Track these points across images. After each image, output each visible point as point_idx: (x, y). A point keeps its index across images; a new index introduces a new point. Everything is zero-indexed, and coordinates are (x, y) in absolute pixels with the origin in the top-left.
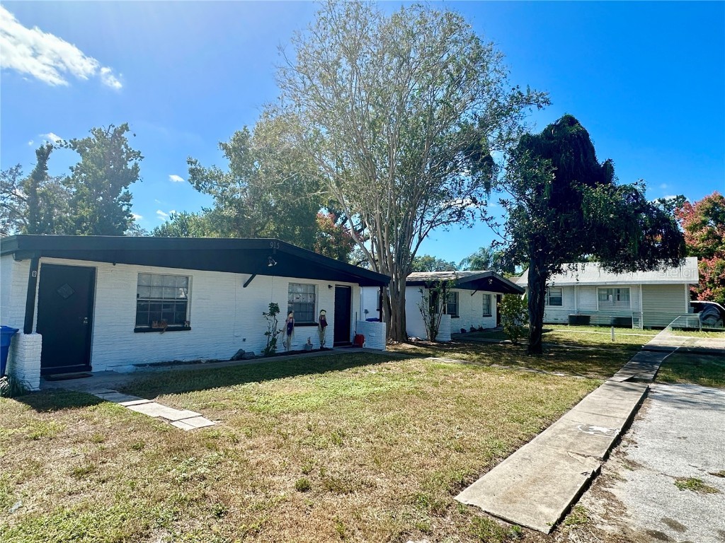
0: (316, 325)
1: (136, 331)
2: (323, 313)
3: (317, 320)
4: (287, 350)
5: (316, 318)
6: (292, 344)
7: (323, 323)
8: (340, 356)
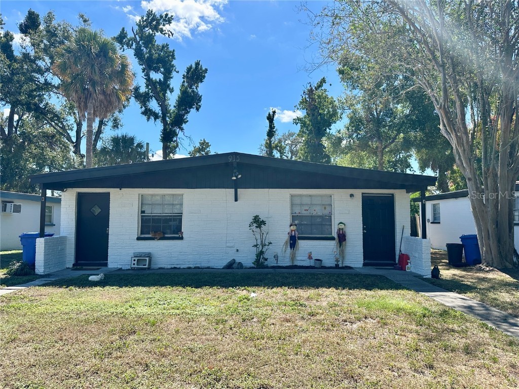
0: (333, 239)
1: (138, 239)
2: (342, 226)
3: (335, 234)
4: (291, 264)
5: (333, 231)
6: (299, 258)
7: (342, 238)
8: (366, 276)
